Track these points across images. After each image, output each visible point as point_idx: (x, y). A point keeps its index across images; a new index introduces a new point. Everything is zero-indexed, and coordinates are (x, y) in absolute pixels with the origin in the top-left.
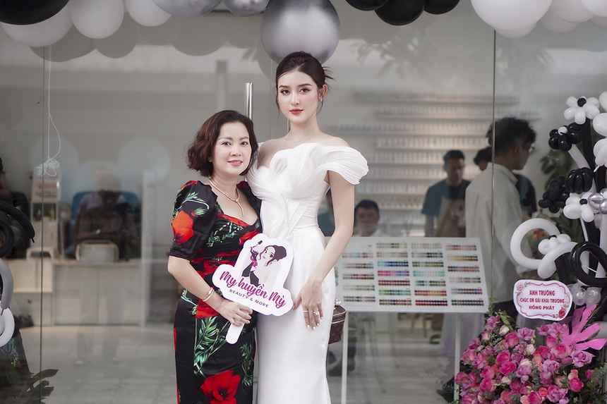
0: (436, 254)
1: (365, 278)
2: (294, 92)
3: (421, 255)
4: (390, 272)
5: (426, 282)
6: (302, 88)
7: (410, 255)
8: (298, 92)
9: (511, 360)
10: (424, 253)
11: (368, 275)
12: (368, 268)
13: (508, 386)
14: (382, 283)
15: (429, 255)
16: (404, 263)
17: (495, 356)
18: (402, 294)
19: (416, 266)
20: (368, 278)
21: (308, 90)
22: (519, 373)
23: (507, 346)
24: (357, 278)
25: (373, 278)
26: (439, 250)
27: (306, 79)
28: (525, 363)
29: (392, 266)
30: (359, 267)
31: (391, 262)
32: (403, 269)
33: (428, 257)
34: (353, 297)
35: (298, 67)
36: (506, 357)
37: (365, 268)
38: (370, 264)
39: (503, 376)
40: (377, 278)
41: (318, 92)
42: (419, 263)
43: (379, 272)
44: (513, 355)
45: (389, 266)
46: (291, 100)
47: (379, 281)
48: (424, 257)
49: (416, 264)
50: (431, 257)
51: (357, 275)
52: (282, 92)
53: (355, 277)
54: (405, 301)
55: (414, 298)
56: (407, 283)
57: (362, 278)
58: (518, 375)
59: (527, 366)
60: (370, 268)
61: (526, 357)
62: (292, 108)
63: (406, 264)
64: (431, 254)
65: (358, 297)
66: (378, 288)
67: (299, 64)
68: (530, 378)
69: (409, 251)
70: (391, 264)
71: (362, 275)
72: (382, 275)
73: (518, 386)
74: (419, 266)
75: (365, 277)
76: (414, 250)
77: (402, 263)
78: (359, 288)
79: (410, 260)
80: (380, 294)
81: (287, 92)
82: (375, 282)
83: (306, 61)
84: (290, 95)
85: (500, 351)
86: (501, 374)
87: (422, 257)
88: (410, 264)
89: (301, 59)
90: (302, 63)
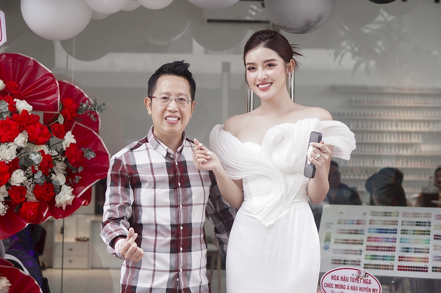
0: (425, 222)
1: (355, 244)
2: (260, 68)
3: (411, 224)
4: (378, 238)
5: (411, 249)
6: (268, 63)
7: (400, 223)
8: (264, 68)
10: (413, 222)
11: (358, 241)
12: (359, 234)
14: (370, 248)
15: (418, 224)
16: (394, 230)
19: (404, 233)
20: (357, 244)
21: (274, 65)
24: (348, 243)
25: (362, 244)
26: (429, 219)
27: (272, 55)
30: (351, 233)
31: (382, 229)
32: (391, 236)
34: (340, 260)
37: (356, 233)
38: (362, 231)
40: (366, 243)
41: (286, 67)
42: (407, 230)
43: (368, 238)
45: (379, 232)
46: (257, 76)
47: (367, 246)
49: (404, 232)
50: (420, 225)
51: (348, 240)
52: (249, 69)
57: (352, 243)
60: (361, 234)
63: (394, 231)
64: (420, 222)
65: (345, 261)
66: (365, 252)
67: (264, 41)
69: (400, 219)
70: (381, 231)
71: (353, 240)
72: (371, 241)
74: (407, 233)
75: (355, 242)
76: (404, 219)
77: (392, 230)
78: (347, 252)
79: (399, 228)
82: (363, 247)
83: (270, 37)
88: (399, 232)
89: (265, 36)
90: (266, 39)
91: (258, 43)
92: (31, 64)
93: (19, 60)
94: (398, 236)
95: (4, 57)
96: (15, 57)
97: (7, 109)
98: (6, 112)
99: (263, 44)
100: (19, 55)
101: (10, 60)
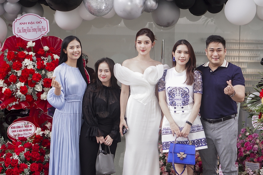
8: (144, 43)
9: (250, 145)
13: (249, 155)
17: (244, 144)
21: (148, 43)
22: (253, 150)
23: (249, 140)
28: (256, 146)
35: (145, 34)
36: (249, 144)
39: (247, 151)
44: (251, 143)
46: (141, 46)
52: (138, 43)
58: (253, 151)
59: (256, 148)
61: (256, 144)
67: (146, 33)
68: (258, 152)
73: (253, 155)
81: (140, 43)
83: (149, 32)
85: (246, 142)
86: (246, 150)
89: (147, 31)
92: (59, 40)
93: (54, 39)
95: (48, 37)
96: (53, 37)
97: (51, 59)
98: (50, 60)
100: (54, 37)
101: (51, 39)
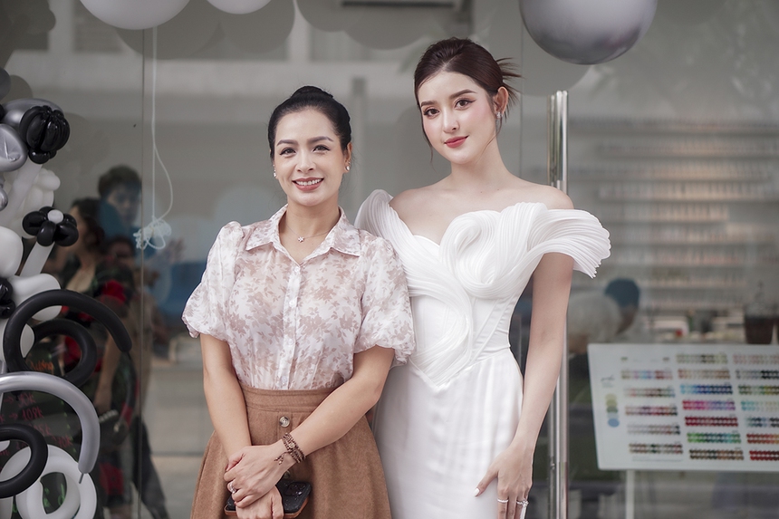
0: (777, 372)
1: (663, 414)
2: (445, 110)
3: (753, 374)
4: (702, 403)
5: (765, 420)
6: (457, 99)
7: (733, 374)
10: (755, 372)
11: (667, 408)
12: (665, 396)
14: (691, 421)
15: (766, 375)
16: (725, 387)
18: (726, 441)
19: (746, 393)
20: (667, 414)
21: (470, 102)
24: (650, 414)
25: (675, 414)
27: (463, 83)
29: (705, 392)
30: (652, 395)
31: (704, 387)
32: (724, 398)
33: (764, 377)
34: (644, 446)
37: (660, 395)
38: (669, 390)
40: (683, 413)
41: (491, 102)
42: (749, 387)
43: (684, 402)
45: (700, 392)
46: (442, 125)
47: (687, 418)
48: (757, 378)
49: (744, 390)
50: (769, 377)
51: (649, 408)
52: (426, 113)
53: (646, 411)
54: (732, 452)
55: (746, 448)
56: (732, 422)
57: (658, 414)
60: (669, 395)
62: (447, 137)
63: (728, 390)
64: (768, 372)
65: (653, 446)
66: (685, 429)
69: (732, 367)
70: (703, 390)
71: (658, 408)
72: (690, 408)
74: (750, 393)
75: (662, 412)
76: (739, 367)
77: (721, 387)
78: (653, 430)
79: (735, 383)
80: (690, 441)
81: (434, 111)
82: (679, 420)
83: (457, 52)
84: (440, 116)
87: (753, 377)
88: (735, 390)
89: (448, 51)
90: (450, 56)
91: (437, 65)
94: (736, 397)
99: (446, 65)
